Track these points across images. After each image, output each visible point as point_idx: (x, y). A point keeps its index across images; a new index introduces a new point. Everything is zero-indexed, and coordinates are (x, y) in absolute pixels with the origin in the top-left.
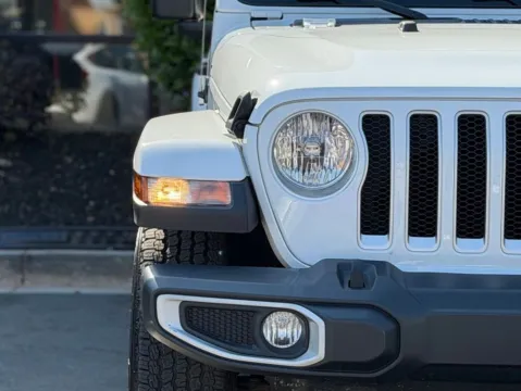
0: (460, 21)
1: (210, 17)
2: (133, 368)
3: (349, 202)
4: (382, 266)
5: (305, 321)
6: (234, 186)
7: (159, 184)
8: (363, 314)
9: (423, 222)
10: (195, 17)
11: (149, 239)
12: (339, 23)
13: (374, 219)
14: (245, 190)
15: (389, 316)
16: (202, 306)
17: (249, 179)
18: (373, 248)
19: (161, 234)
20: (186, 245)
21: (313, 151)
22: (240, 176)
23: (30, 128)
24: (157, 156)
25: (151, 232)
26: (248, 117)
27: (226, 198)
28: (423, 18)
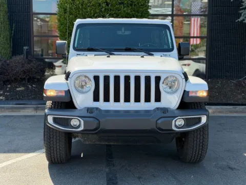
0: (121, 55)
1: (68, 54)
2: (44, 131)
3: (91, 95)
4: (97, 109)
5: (80, 121)
6: (66, 92)
7: (49, 91)
8: (91, 119)
9: (107, 99)
10: (65, 54)
11: (49, 103)
12: (95, 55)
13: (96, 98)
14: (68, 92)
15: (98, 120)
16: (57, 118)
17: (69, 90)
18: (96, 105)
19: (51, 102)
20: (57, 104)
21: (84, 84)
22: (67, 89)
23: (41, 78)
24: (49, 85)
25: (49, 102)
26: (69, 76)
27: (64, 94)
28: (114, 54)
